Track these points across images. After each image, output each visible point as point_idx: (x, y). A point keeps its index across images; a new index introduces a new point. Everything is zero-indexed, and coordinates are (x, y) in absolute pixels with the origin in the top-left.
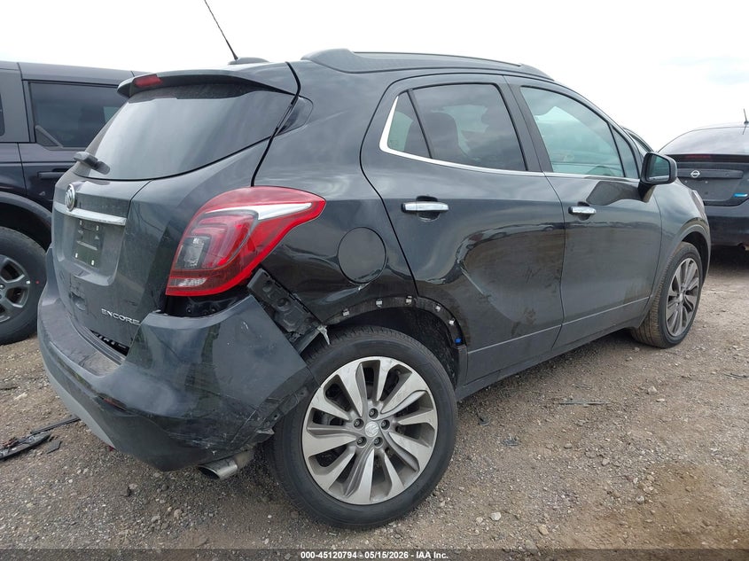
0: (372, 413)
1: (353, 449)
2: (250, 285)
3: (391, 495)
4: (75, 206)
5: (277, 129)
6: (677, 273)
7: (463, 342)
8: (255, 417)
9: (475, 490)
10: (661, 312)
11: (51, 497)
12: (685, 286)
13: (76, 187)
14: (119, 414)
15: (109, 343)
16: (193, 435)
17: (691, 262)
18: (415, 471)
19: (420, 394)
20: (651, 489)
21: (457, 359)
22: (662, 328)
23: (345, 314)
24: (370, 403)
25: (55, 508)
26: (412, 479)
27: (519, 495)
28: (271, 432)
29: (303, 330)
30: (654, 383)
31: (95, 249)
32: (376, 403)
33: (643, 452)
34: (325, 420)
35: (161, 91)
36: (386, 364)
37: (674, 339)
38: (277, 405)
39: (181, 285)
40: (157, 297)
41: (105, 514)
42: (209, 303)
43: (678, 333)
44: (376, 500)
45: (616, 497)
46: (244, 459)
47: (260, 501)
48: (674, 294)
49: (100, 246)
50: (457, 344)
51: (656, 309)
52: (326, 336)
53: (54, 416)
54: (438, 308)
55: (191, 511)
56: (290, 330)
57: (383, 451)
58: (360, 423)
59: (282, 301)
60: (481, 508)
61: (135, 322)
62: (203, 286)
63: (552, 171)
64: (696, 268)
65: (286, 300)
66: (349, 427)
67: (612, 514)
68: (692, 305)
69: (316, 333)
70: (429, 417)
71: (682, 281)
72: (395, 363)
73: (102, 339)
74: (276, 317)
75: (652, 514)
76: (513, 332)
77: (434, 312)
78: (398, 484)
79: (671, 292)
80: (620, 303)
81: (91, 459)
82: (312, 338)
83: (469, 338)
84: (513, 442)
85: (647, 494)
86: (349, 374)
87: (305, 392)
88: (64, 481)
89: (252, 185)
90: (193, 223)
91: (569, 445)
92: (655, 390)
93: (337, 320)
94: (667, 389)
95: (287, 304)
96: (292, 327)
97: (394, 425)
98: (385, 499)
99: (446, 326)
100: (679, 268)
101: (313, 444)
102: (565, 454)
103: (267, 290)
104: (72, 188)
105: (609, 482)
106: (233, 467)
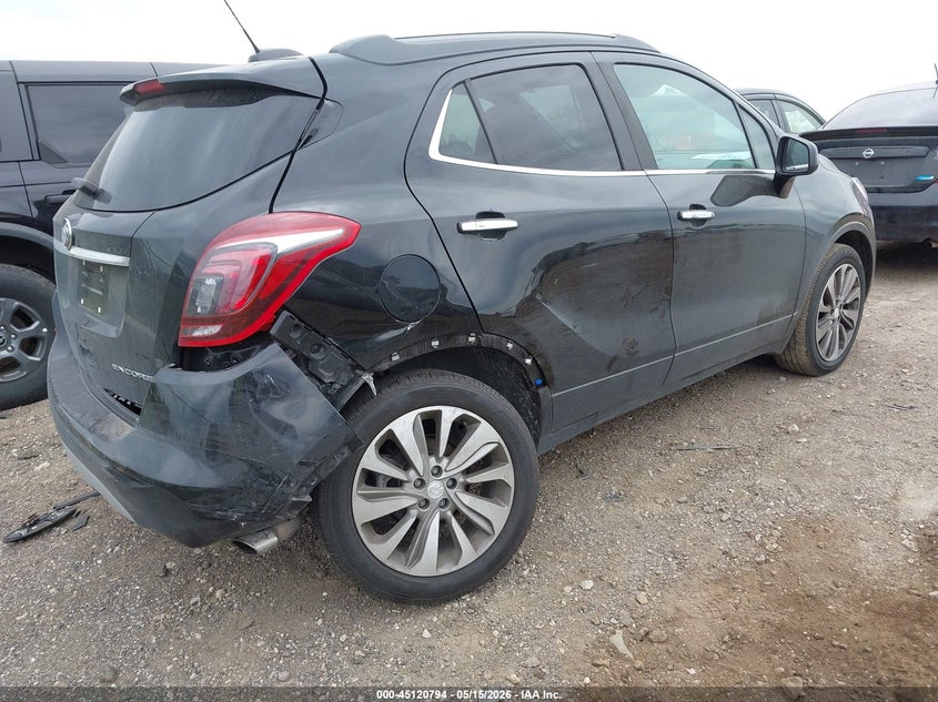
0: (435, 471)
1: (414, 513)
2: (273, 331)
3: (462, 564)
4: (73, 244)
5: (300, 140)
6: (830, 284)
7: (544, 384)
8: (288, 482)
9: (565, 555)
10: (810, 333)
11: (76, 581)
12: (842, 298)
13: (72, 222)
14: (135, 485)
15: (124, 404)
16: (217, 506)
17: (849, 269)
18: (489, 535)
19: (493, 446)
20: (775, 546)
21: (539, 404)
22: (811, 353)
23: (394, 359)
24: (432, 460)
25: (82, 592)
26: (486, 545)
27: (619, 560)
28: (308, 499)
29: (344, 379)
30: (798, 420)
31: (100, 293)
32: (439, 460)
33: (772, 504)
34: (381, 482)
35: (165, 99)
36: (449, 414)
37: (827, 364)
38: (313, 468)
39: (196, 334)
40: (169, 349)
41: (139, 597)
42: (229, 354)
43: (834, 356)
44: (444, 570)
45: (732, 558)
46: (285, 530)
47: (314, 577)
48: (827, 309)
49: (105, 291)
50: (538, 386)
51: (802, 329)
52: (372, 385)
53: (81, 487)
54: (510, 346)
55: (235, 590)
56: (327, 381)
57: (449, 513)
58: (422, 483)
59: (316, 347)
60: (571, 576)
61: (148, 378)
62: (217, 334)
63: (656, 168)
64: (856, 275)
65: (320, 346)
66: (409, 488)
67: (724, 577)
68: (852, 321)
69: (361, 383)
70: (504, 473)
71: (838, 292)
72: (460, 412)
73: (117, 399)
74: (310, 365)
75: (773, 575)
76: (609, 368)
77: (505, 351)
78: (469, 552)
79: (822, 307)
80: (752, 325)
81: (122, 535)
82: (356, 388)
83: (552, 379)
84: (617, 497)
85: (768, 553)
86: (405, 428)
87: (347, 452)
88: (92, 562)
89: (271, 212)
90: (202, 262)
91: (684, 498)
92: (796, 428)
93: (385, 366)
94: (813, 427)
95: (322, 350)
96: (330, 377)
97: (461, 484)
98: (455, 569)
99: (522, 366)
100: (833, 275)
101: (365, 509)
102: (678, 510)
103: (295, 335)
104: (68, 223)
105: (727, 540)
106: (273, 540)
